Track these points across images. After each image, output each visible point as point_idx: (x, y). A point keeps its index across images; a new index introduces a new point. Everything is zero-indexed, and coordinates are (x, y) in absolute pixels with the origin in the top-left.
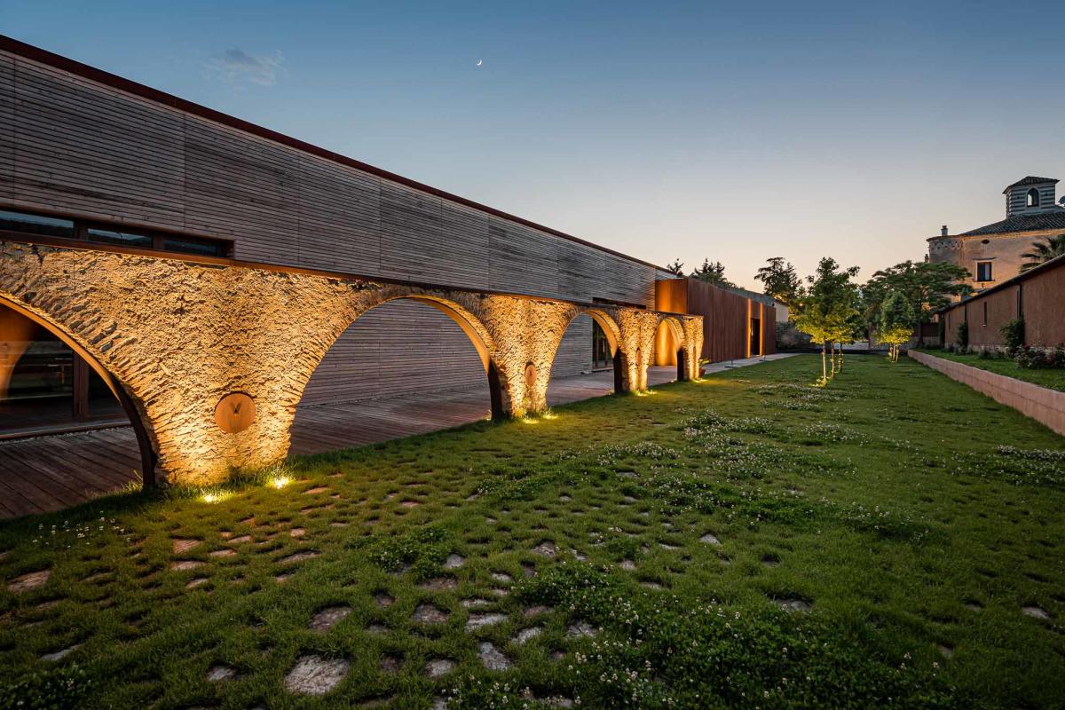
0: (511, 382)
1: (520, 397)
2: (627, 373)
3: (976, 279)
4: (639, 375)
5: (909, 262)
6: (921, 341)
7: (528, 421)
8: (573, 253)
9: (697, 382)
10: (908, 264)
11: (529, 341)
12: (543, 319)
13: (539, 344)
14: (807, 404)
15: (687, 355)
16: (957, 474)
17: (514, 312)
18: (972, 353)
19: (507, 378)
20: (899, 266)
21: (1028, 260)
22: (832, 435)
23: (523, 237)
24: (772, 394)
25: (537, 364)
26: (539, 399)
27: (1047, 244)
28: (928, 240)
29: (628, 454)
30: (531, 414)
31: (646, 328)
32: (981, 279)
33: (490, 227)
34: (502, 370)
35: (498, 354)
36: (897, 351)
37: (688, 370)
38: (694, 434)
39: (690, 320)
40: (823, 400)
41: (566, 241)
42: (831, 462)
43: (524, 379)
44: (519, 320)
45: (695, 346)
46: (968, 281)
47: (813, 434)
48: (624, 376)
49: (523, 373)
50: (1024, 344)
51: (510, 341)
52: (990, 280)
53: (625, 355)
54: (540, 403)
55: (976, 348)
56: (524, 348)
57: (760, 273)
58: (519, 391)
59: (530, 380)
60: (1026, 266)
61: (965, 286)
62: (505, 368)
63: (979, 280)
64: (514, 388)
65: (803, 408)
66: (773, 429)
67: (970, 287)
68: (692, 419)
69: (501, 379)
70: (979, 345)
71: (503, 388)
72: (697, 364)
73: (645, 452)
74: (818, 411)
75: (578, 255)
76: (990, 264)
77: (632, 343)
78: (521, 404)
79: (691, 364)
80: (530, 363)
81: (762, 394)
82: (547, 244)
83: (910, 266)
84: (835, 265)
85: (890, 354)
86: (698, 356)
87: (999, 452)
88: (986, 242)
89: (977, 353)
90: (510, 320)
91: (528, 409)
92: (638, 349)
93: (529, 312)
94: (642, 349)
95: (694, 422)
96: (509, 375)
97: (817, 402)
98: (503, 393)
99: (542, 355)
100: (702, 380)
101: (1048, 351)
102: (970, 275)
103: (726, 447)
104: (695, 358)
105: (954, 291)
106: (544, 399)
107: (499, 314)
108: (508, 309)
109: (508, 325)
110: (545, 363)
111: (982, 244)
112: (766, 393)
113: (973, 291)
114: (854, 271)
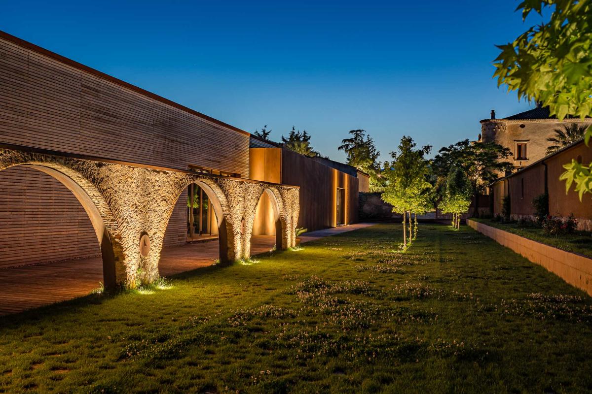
0: (126, 253)
1: (134, 267)
2: (233, 243)
3: (516, 158)
4: (244, 245)
5: (467, 140)
6: (476, 211)
7: (143, 292)
8: (170, 118)
9: (294, 250)
10: (466, 142)
11: (143, 210)
12: (157, 188)
13: (153, 213)
14: (393, 268)
15: (285, 224)
16: (505, 315)
17: (130, 181)
18: (514, 222)
19: (122, 248)
20: (459, 144)
21: (552, 144)
22: (417, 292)
23: (116, 98)
24: (363, 260)
25: (151, 233)
26: (152, 270)
27: (564, 131)
28: (481, 122)
29: (254, 317)
30: (145, 285)
31: (250, 197)
32: (519, 158)
33: (82, 86)
34: (117, 240)
35: (114, 223)
36: (459, 220)
37: (286, 239)
38: (307, 296)
39: (288, 190)
40: (405, 264)
41: (162, 104)
42: (420, 312)
43: (138, 249)
44: (134, 189)
45: (293, 215)
46: (510, 159)
47: (403, 292)
48: (229, 245)
49: (137, 243)
50: (548, 215)
51: (126, 210)
52: (526, 159)
53: (231, 225)
54: (153, 274)
55: (516, 218)
56: (138, 217)
57: (343, 144)
58: (134, 261)
59: (144, 250)
60: (550, 148)
61: (508, 163)
62: (120, 238)
63: (518, 159)
64: (129, 258)
65: (391, 271)
66: (371, 289)
67: (511, 164)
68: (301, 284)
69: (115, 249)
70: (519, 214)
71: (117, 259)
72: (294, 233)
73: (268, 314)
74: (403, 273)
75: (174, 120)
76: (526, 144)
77: (237, 212)
78: (135, 275)
79: (289, 232)
80: (144, 233)
81: (354, 260)
82: (142, 107)
83: (468, 144)
84: (413, 143)
85: (453, 223)
86: (295, 225)
87: (531, 299)
88: (522, 126)
89: (517, 221)
90: (126, 188)
91: (142, 280)
92: (243, 219)
93: (145, 181)
94: (246, 218)
95: (303, 286)
96: (125, 246)
97: (400, 266)
98: (117, 263)
99: (155, 225)
100: (299, 249)
101: (563, 220)
102: (511, 154)
103: (336, 306)
104: (292, 228)
105: (500, 166)
106: (157, 270)
107: (116, 183)
108: (124, 178)
109: (123, 194)
110: (158, 233)
111: (520, 128)
112: (358, 260)
113: (514, 168)
114: (427, 148)
